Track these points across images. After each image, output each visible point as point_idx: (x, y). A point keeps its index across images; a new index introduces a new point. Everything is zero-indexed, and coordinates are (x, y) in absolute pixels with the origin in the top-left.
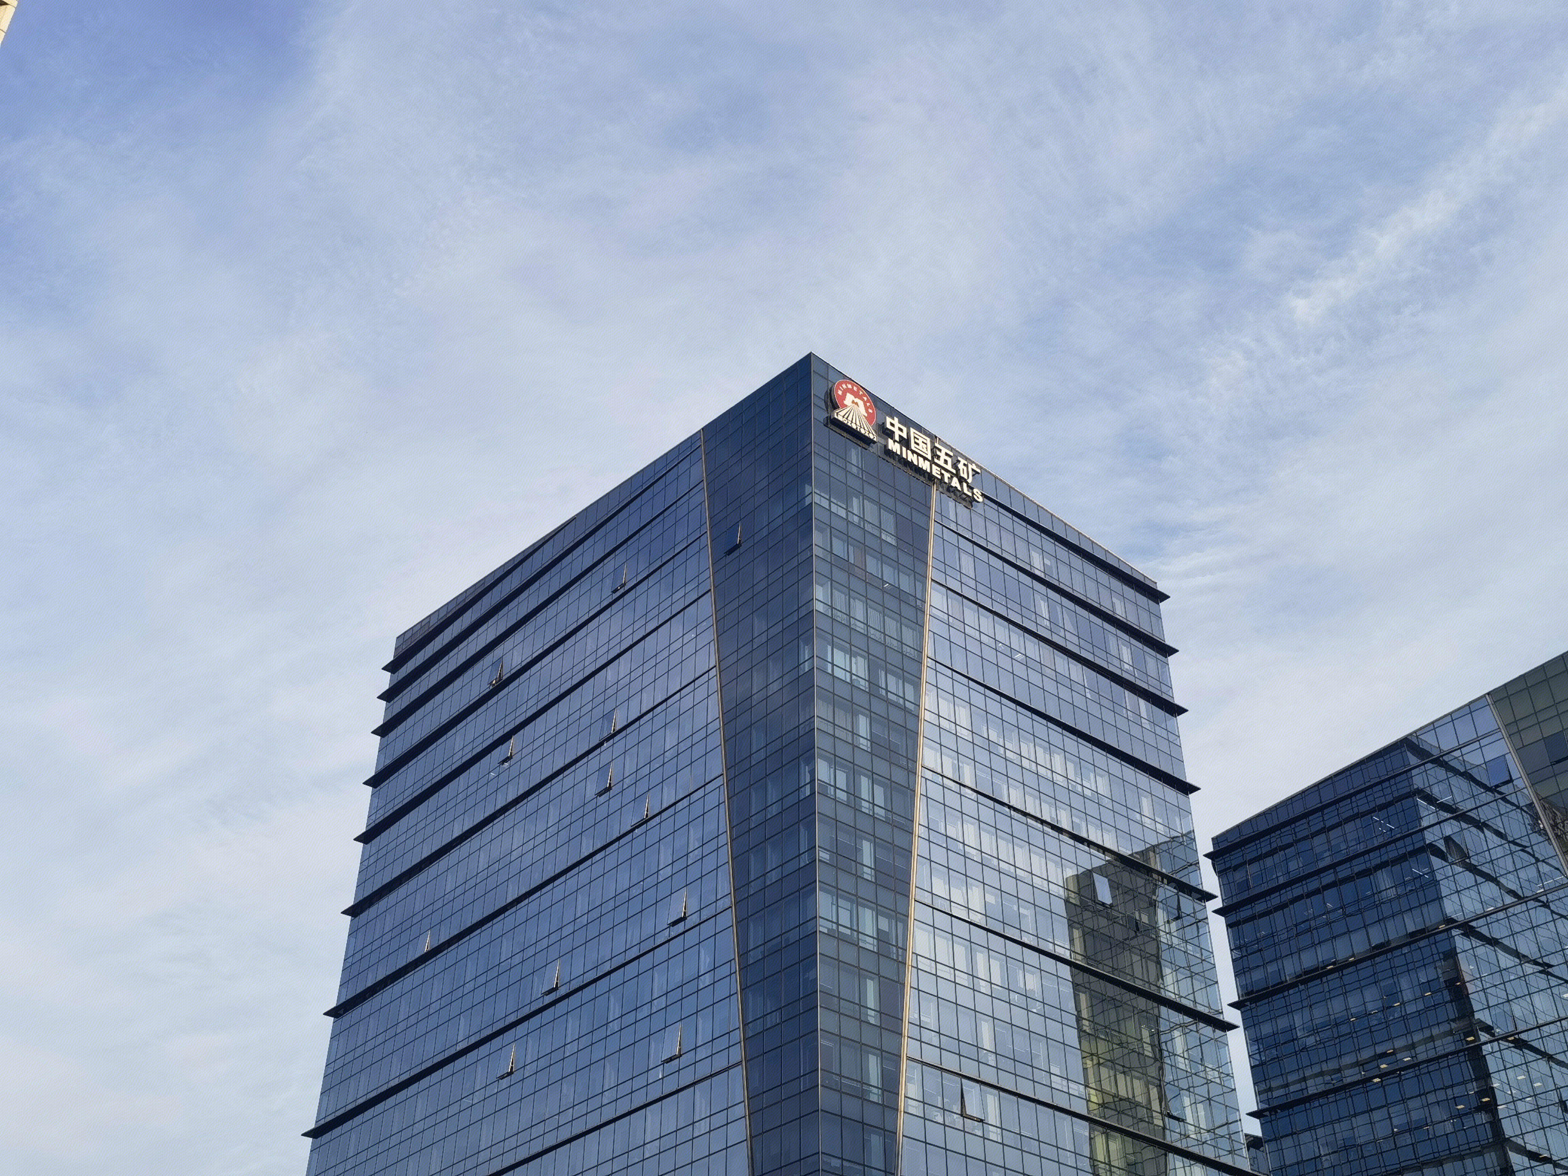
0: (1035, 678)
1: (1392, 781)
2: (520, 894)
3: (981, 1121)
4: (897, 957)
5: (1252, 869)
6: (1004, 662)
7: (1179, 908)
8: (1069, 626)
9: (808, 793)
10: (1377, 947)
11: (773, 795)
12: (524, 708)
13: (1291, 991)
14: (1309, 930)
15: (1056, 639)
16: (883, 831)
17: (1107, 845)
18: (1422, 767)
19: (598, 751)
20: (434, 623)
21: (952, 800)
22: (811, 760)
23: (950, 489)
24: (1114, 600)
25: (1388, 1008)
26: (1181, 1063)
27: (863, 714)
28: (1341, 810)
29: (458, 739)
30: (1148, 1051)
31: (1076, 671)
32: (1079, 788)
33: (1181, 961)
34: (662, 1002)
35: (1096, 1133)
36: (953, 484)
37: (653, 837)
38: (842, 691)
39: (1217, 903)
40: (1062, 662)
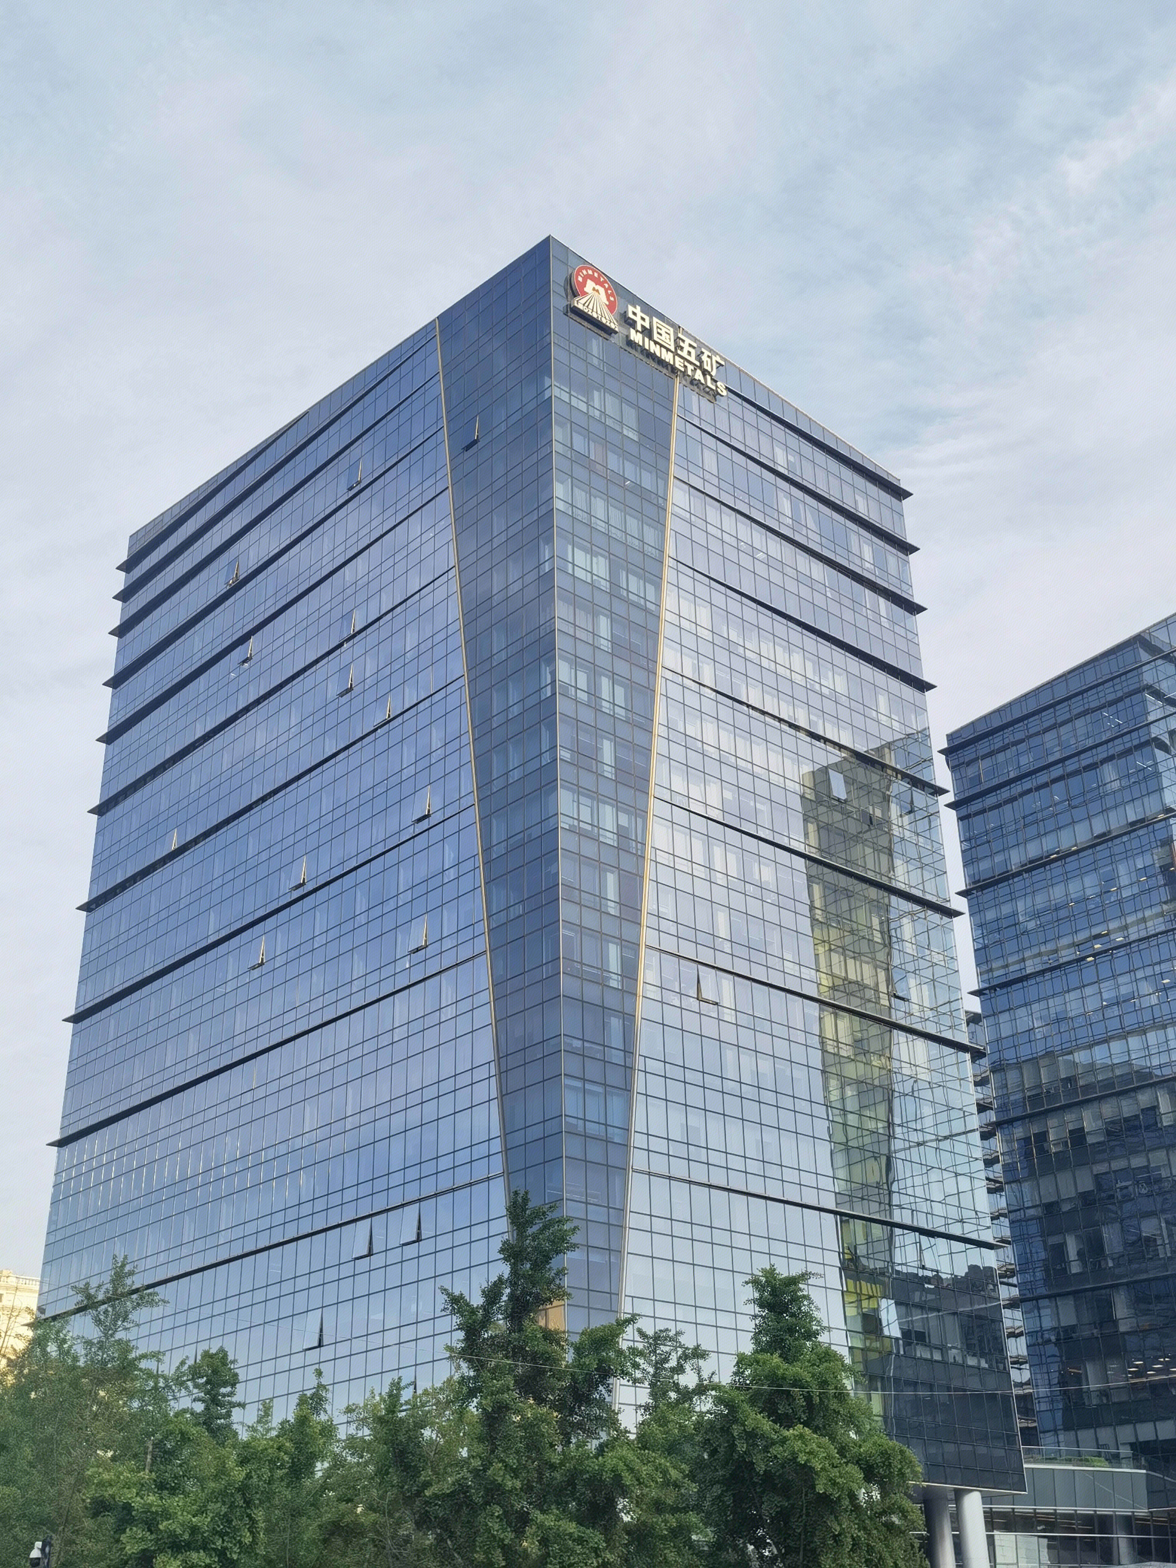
0: (776, 577)
1: (1123, 678)
2: (265, 793)
3: (717, 1004)
4: (637, 851)
5: (984, 765)
6: (746, 561)
7: (912, 803)
8: (811, 524)
9: (549, 694)
10: (1098, 837)
11: (514, 696)
12: (262, 609)
13: (1016, 880)
14: (1036, 822)
15: (798, 538)
16: (624, 731)
17: (843, 742)
18: (1153, 663)
19: (338, 652)
20: (168, 521)
21: (692, 700)
22: (552, 661)
23: (693, 382)
24: (857, 497)
25: (1105, 892)
26: (909, 948)
27: (605, 615)
28: (1073, 707)
29: (197, 639)
30: (878, 937)
31: (818, 570)
32: (817, 687)
33: (912, 852)
34: (408, 896)
35: (826, 1013)
36: (697, 377)
37: (395, 736)
38: (584, 592)
39: (950, 798)
40: (803, 561)
